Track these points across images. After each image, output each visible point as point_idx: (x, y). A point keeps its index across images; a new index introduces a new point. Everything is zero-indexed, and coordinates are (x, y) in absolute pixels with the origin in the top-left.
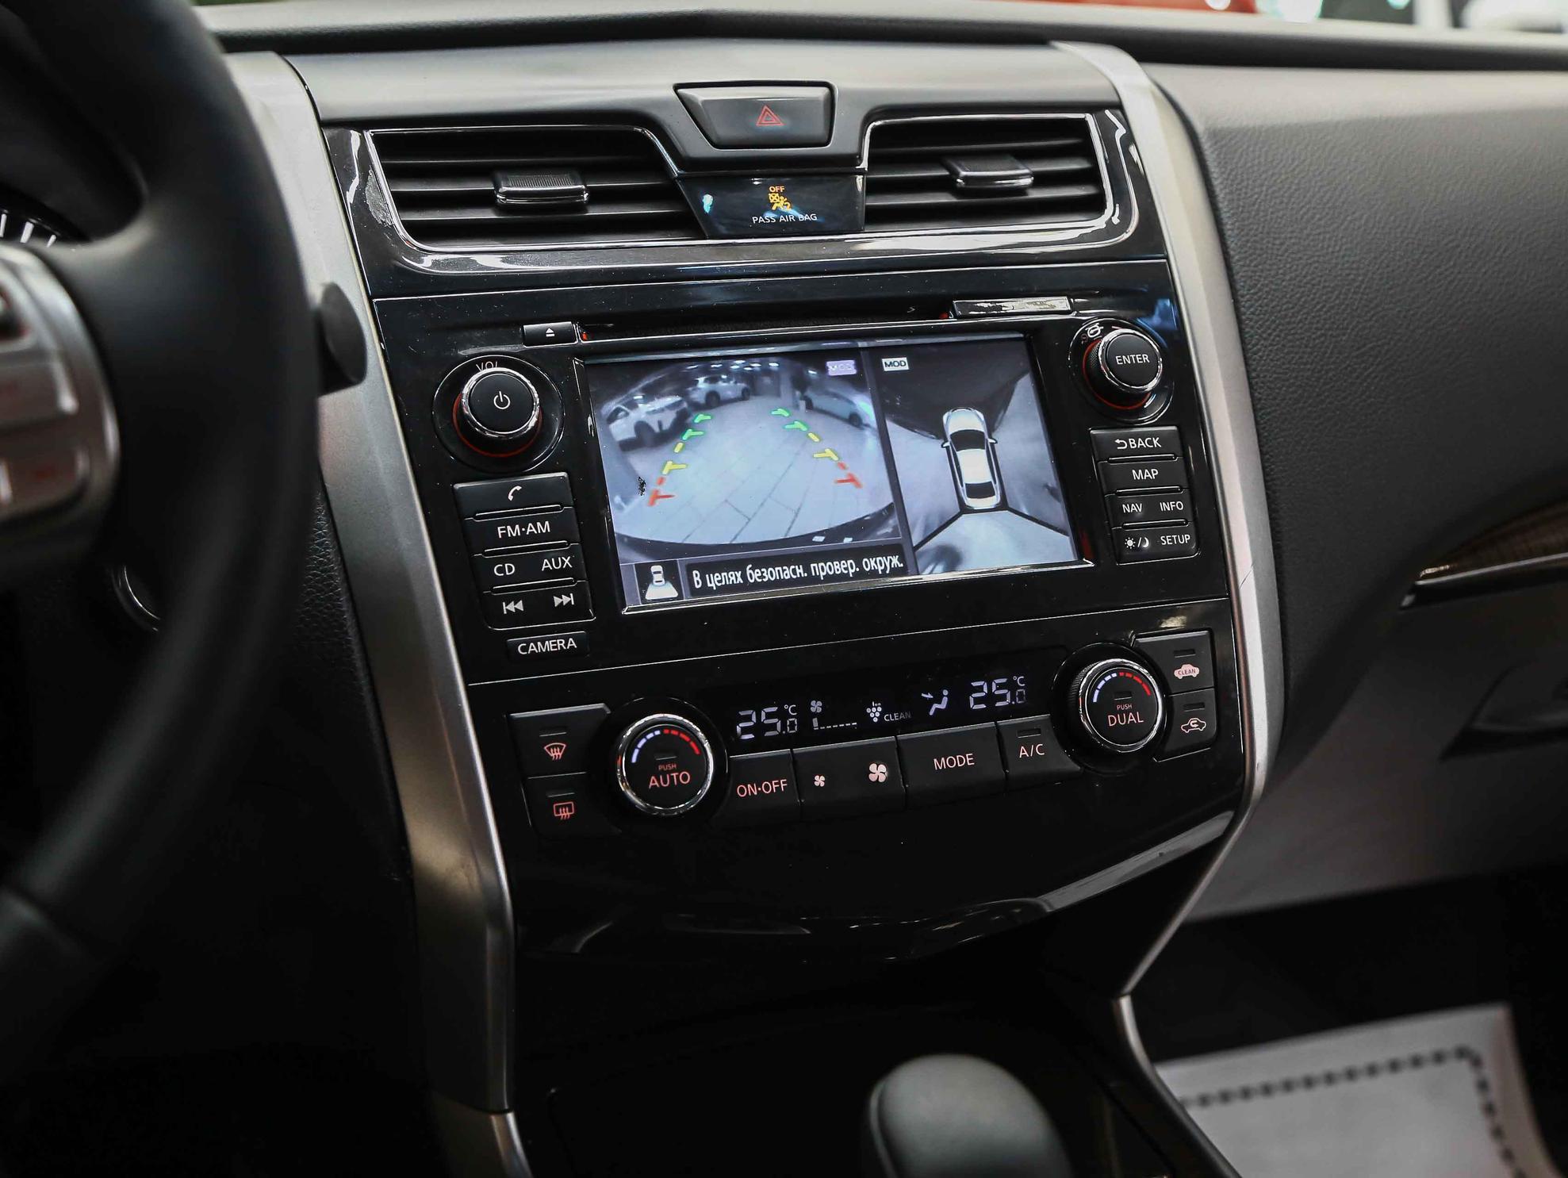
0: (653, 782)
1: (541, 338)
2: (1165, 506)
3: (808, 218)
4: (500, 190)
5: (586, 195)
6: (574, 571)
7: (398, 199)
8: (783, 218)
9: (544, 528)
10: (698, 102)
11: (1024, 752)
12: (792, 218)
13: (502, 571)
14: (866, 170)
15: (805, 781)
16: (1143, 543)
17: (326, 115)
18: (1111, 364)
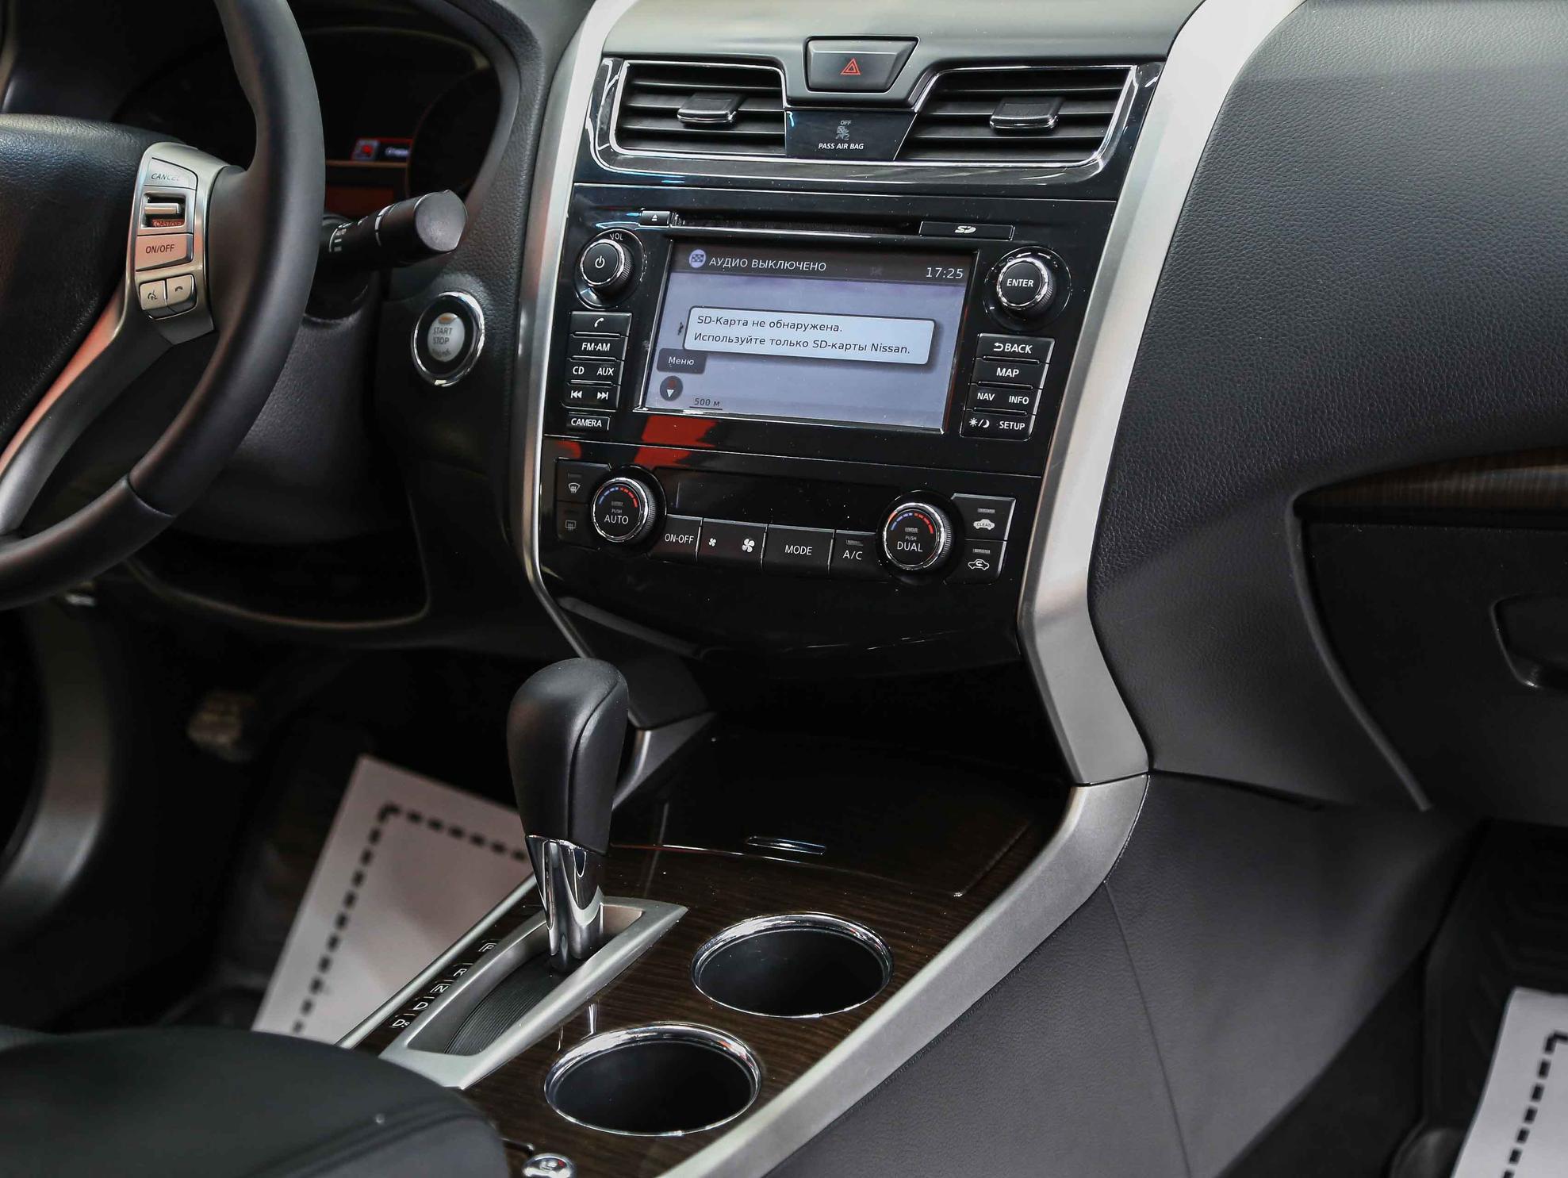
0: (607, 518)
2: (1013, 399)
3: (857, 146)
4: (681, 111)
5: (730, 117)
6: (614, 379)
7: (627, 112)
8: (839, 146)
9: (606, 347)
10: (812, 54)
11: (847, 554)
12: (846, 146)
13: (577, 370)
14: (916, 111)
15: (704, 541)
16: (984, 423)
17: (607, 49)
18: (1003, 285)
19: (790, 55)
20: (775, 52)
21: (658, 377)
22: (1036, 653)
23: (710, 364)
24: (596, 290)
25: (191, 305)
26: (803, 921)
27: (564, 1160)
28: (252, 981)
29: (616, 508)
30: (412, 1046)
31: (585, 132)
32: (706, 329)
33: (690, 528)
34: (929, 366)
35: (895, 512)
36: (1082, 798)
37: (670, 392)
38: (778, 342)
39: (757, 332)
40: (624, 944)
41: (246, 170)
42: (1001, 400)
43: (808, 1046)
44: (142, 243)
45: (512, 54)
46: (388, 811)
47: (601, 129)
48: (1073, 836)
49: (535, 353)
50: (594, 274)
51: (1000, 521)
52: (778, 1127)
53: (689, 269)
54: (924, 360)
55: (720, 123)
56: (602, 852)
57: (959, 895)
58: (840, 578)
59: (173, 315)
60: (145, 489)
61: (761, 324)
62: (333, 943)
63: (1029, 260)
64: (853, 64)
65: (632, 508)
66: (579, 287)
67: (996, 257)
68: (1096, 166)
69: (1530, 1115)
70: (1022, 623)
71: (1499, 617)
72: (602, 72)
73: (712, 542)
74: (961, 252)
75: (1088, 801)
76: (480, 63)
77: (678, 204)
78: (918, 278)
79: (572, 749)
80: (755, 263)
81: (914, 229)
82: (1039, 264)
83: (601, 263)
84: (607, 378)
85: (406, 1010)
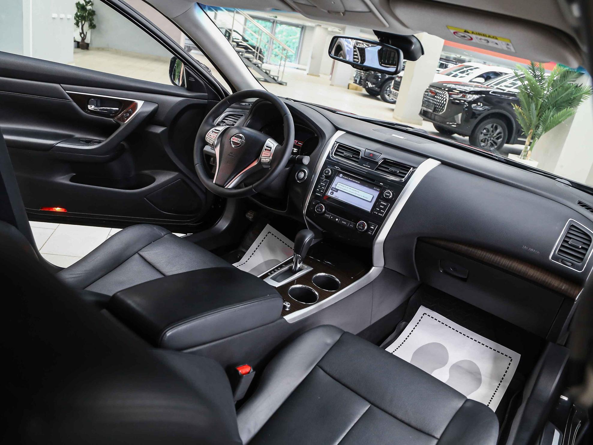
0: (317, 209)
1: (336, 168)
3: (369, 167)
4: (344, 153)
5: (351, 156)
7: (336, 151)
9: (324, 184)
10: (366, 151)
11: (351, 225)
12: (367, 166)
13: (319, 186)
14: (379, 164)
15: (331, 217)
16: (376, 213)
17: (336, 141)
18: (385, 194)
19: (363, 150)
20: (361, 149)
21: (330, 191)
23: (339, 191)
24: (325, 175)
25: (268, 163)
26: (329, 275)
27: (289, 303)
28: (244, 250)
29: (319, 208)
30: (271, 278)
31: (330, 151)
32: (340, 186)
33: (329, 214)
34: (371, 202)
35: (360, 222)
36: (373, 268)
37: (332, 194)
38: (349, 191)
39: (347, 189)
40: (304, 271)
41: (282, 145)
42: (380, 210)
43: (326, 295)
44: (263, 153)
45: (322, 138)
46: (269, 232)
47: (332, 152)
48: (370, 274)
49: (314, 181)
50: (326, 173)
51: (375, 227)
52: (319, 306)
53: (339, 177)
54: (370, 201)
55: (349, 157)
56: (304, 258)
57: (352, 278)
58: (349, 228)
59: (265, 164)
60: (255, 188)
63: (389, 191)
64: (372, 154)
65: (322, 209)
66: (323, 174)
67: (385, 189)
68: (403, 181)
69: (418, 323)
70: (373, 243)
71: (440, 261)
72: (335, 143)
73: (332, 217)
74: (380, 187)
76: (316, 135)
77: (341, 167)
78: (373, 188)
79: (304, 243)
80: (349, 179)
81: (374, 181)
82: (391, 192)
83: (327, 172)
84: (323, 189)
85: (270, 272)
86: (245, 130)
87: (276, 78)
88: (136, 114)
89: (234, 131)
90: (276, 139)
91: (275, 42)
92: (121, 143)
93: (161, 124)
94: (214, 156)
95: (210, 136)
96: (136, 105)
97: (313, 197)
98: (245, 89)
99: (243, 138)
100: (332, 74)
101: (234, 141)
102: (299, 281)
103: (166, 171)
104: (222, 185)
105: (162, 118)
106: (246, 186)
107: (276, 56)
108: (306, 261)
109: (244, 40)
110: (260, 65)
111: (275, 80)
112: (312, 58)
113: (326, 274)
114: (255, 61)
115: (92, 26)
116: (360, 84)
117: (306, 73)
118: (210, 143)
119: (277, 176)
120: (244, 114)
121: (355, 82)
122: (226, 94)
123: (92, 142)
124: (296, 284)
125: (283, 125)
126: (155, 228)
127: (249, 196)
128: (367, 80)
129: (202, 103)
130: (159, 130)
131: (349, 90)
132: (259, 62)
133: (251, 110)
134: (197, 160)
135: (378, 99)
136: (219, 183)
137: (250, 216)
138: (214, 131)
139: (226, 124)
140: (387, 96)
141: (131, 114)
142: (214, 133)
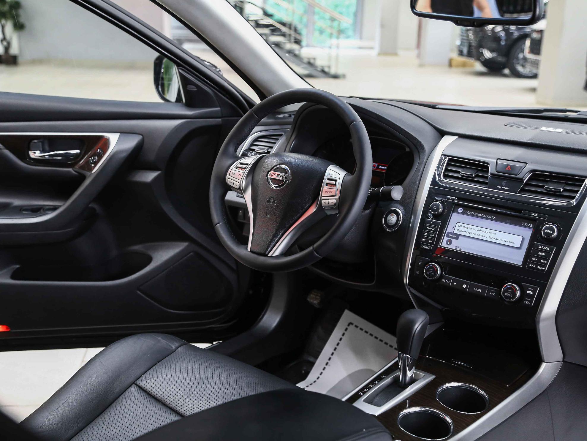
0: (428, 273)
1: (449, 199)
2: (542, 261)
3: (507, 188)
4: (461, 172)
5: (474, 175)
6: (434, 237)
7: (446, 170)
8: (502, 187)
9: (433, 229)
10: (498, 163)
11: (491, 293)
12: (504, 188)
13: (425, 234)
14: (525, 181)
15: (453, 283)
16: (533, 266)
17: (444, 153)
18: (544, 231)
19: (492, 162)
20: (488, 161)
21: (446, 239)
22: (539, 328)
23: (460, 237)
24: (433, 214)
25: (334, 206)
26: (466, 385)
28: (311, 359)
29: (430, 270)
31: (435, 173)
32: (461, 229)
33: (449, 279)
34: (520, 248)
35: (506, 285)
36: (544, 365)
37: (449, 243)
38: (479, 235)
39: (474, 232)
40: (419, 384)
41: (353, 174)
42: (539, 261)
43: (466, 422)
44: (324, 190)
45: (419, 152)
46: (350, 324)
47: (439, 173)
48: (539, 376)
50: (433, 210)
51: (534, 292)
53: (458, 212)
55: (471, 177)
56: (416, 359)
57: (508, 386)
58: (488, 298)
59: (329, 208)
60: (316, 250)
61: (475, 230)
62: (332, 354)
63: (551, 225)
64: (510, 166)
65: (435, 271)
66: (428, 213)
67: (542, 223)
68: (573, 204)
70: (536, 320)
72: (441, 159)
73: (455, 284)
74: (532, 220)
75: (545, 367)
76: (408, 150)
77: (458, 196)
78: (520, 225)
79: (414, 332)
80: (476, 214)
81: (520, 212)
82: (554, 227)
83: (435, 208)
84: (433, 237)
85: (362, 390)
86: (289, 157)
87: (326, 70)
88: (109, 156)
89: (271, 162)
90: (342, 165)
91: (317, 10)
92: (90, 206)
93: (151, 168)
94: (244, 207)
95: (233, 176)
96: (106, 143)
97: (418, 252)
98: (279, 91)
99: (288, 171)
100: (419, 45)
101: (273, 177)
102: (414, 400)
103: (167, 243)
104: (262, 251)
105: (151, 156)
106: (301, 249)
107: (321, 32)
108: (420, 364)
109: (267, 14)
110: (297, 52)
111: (325, 73)
112: (382, 26)
113: (460, 384)
114: (289, 46)
115: (19, 27)
116: (470, 55)
117: (374, 53)
118: (234, 186)
119: (351, 227)
120: (283, 132)
121: (461, 53)
122: (251, 104)
123: (42, 211)
124: (410, 406)
125: (351, 140)
126: (160, 338)
127: (308, 265)
128: (480, 45)
129: (214, 123)
130: (150, 176)
131: (454, 69)
132: (295, 47)
133: (295, 124)
134: (216, 216)
135: (505, 76)
136: (257, 250)
137: (314, 299)
138: (238, 166)
139: (257, 152)
140: (520, 69)
141: (100, 158)
142: (238, 170)
